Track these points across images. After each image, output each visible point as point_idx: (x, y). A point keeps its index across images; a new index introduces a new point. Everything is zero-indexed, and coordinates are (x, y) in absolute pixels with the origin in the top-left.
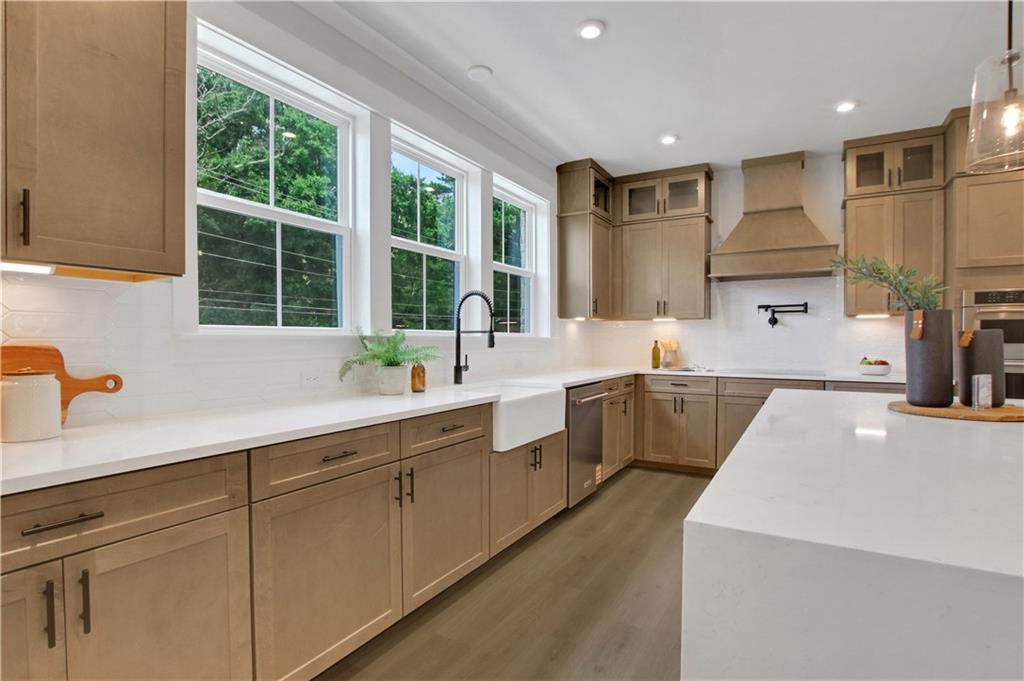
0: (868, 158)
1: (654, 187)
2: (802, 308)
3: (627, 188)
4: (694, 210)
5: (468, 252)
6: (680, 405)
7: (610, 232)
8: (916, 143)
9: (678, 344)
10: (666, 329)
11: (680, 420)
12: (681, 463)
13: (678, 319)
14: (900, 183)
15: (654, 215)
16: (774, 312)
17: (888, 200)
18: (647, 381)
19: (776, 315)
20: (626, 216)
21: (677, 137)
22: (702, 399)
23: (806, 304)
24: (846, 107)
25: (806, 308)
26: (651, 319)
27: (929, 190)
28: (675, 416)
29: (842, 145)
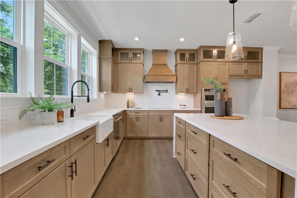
0: (182, 54)
1: (128, 53)
2: (166, 91)
3: (120, 52)
4: (140, 61)
5: (71, 66)
6: (138, 119)
7: (115, 65)
8: (192, 52)
9: (134, 101)
10: (130, 96)
11: (138, 124)
12: (138, 136)
13: (134, 93)
14: (188, 61)
15: (128, 61)
16: (160, 92)
17: (186, 65)
18: (128, 112)
19: (160, 93)
20: (120, 61)
21: (140, 39)
22: (144, 117)
23: (167, 90)
24: (182, 40)
25: (167, 91)
26: (126, 93)
27: (194, 64)
28: (136, 123)
29: (176, 49)
